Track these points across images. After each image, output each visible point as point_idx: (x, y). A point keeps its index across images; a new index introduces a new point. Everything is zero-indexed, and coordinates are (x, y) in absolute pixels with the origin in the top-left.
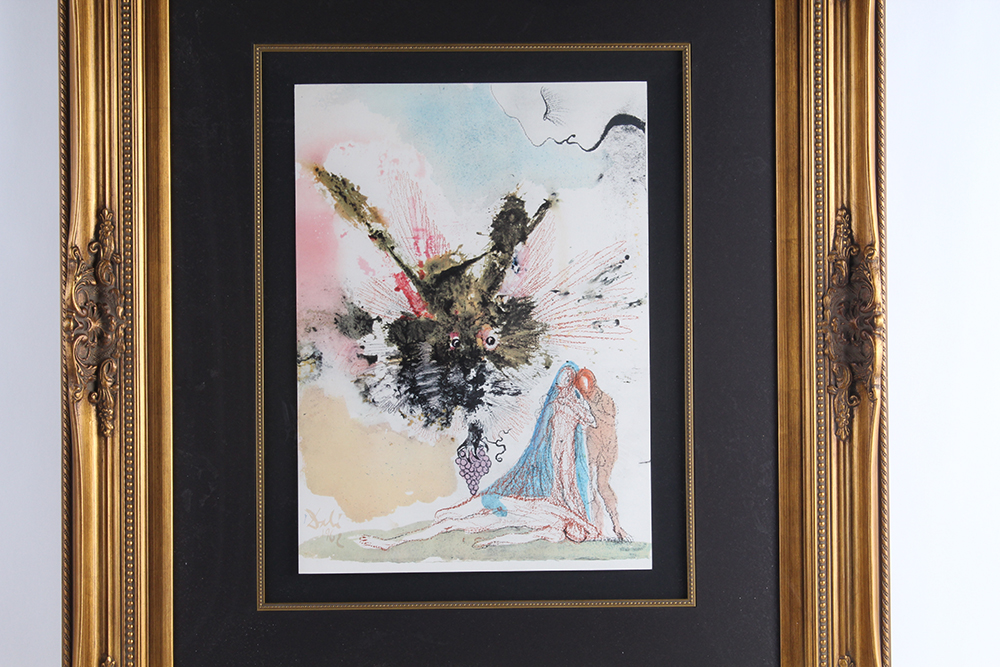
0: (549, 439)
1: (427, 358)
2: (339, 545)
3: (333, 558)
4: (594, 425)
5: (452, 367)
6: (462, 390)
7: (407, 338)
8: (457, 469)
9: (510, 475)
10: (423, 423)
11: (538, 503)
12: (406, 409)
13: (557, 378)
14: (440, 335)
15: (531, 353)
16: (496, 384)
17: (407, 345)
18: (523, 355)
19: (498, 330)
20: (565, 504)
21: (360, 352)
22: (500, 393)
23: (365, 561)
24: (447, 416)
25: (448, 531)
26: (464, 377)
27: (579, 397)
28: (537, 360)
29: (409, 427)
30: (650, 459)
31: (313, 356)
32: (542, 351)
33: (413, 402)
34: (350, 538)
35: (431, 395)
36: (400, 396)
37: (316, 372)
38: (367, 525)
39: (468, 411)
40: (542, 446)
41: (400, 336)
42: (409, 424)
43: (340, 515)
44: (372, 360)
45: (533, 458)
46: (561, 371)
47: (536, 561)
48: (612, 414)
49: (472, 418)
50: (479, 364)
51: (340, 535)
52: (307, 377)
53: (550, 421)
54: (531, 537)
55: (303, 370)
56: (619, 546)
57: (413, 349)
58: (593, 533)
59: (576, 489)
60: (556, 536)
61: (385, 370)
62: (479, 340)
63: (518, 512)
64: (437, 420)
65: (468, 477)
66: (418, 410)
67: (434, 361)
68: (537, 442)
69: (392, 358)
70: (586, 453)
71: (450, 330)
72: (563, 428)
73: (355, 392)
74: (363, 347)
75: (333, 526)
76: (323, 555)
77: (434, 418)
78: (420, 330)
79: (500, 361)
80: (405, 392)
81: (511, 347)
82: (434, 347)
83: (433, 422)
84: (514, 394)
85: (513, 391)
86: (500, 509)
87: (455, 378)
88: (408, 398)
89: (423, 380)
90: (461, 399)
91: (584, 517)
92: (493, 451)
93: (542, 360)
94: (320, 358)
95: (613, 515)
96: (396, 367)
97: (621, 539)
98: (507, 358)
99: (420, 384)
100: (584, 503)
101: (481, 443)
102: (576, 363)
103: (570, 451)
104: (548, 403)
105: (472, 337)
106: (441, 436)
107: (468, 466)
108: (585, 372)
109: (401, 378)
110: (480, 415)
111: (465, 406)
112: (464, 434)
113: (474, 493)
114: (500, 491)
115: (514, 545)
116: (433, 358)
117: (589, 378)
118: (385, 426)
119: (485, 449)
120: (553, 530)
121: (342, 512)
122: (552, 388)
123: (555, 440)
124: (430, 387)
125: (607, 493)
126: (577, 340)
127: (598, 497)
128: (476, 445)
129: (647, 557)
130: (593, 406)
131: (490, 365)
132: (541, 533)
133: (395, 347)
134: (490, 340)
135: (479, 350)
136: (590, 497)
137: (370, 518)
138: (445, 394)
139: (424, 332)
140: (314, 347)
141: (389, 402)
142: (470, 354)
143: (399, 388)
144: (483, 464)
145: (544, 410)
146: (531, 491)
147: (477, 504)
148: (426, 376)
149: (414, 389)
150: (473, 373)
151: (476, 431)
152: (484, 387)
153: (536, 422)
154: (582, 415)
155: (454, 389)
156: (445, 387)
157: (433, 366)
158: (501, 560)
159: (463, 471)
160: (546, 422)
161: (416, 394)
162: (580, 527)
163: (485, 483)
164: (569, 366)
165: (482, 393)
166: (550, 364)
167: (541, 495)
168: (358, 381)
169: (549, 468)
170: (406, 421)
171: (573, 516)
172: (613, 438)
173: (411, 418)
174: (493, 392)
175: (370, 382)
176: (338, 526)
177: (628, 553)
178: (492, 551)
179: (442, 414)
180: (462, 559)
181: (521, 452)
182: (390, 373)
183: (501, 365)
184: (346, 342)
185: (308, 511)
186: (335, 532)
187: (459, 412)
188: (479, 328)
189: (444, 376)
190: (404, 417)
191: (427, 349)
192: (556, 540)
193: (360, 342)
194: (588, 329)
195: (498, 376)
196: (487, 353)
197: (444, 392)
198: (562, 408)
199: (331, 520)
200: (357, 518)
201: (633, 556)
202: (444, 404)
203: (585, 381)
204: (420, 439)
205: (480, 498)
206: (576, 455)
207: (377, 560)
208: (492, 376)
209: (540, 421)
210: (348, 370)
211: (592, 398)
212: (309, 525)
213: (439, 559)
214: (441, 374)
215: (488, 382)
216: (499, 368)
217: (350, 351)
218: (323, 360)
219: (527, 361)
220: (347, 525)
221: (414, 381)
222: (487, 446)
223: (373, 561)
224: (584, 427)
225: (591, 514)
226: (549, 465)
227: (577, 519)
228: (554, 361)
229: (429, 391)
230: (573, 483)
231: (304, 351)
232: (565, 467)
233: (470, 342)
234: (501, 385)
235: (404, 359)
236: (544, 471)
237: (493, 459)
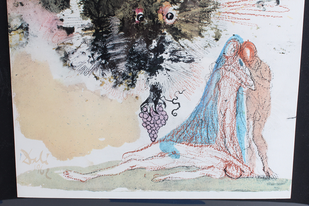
0: (216, 98)
1: (116, 30)
2: (47, 177)
3: (43, 187)
4: (253, 88)
5: (137, 38)
6: (145, 57)
7: (99, 13)
8: (141, 121)
9: (183, 127)
10: (113, 84)
11: (205, 149)
12: (98, 73)
13: (224, 49)
14: (127, 11)
15: (204, 28)
16: (173, 52)
17: (99, 18)
18: (197, 29)
19: (176, 7)
20: (226, 150)
21: (60, 24)
22: (176, 61)
23: (68, 189)
24: (133, 79)
25: (132, 169)
26: (147, 47)
27: (242, 65)
28: (209, 33)
29: (102, 87)
30: (295, 115)
31: (21, 27)
32: (213, 26)
33: (104, 67)
34: (56, 172)
35: (119, 61)
36: (94, 61)
37: (24, 40)
38: (68, 163)
39: (150, 75)
40: (210, 104)
41: (93, 10)
42: (101, 85)
43: (48, 155)
44: (70, 31)
45: (202, 114)
46: (228, 43)
47: (201, 192)
48: (268, 79)
49: (153, 80)
50: (160, 36)
51: (48, 170)
52: (17, 45)
53: (218, 84)
54: (198, 174)
55: (14, 38)
56: (267, 181)
57: (104, 22)
58: (247, 172)
59: (236, 138)
60: (218, 173)
61: (81, 40)
62: (160, 16)
63: (189, 156)
64: (124, 82)
65: (149, 127)
66: (109, 74)
67: (122, 33)
68: (206, 101)
69: (86, 29)
70: (245, 110)
71: (135, 6)
72: (227, 90)
73: (56, 58)
74: (62, 20)
75: (43, 162)
76: (36, 184)
77: (121, 80)
78: (110, 6)
79: (177, 34)
80: (98, 59)
81: (187, 22)
82: (122, 20)
83: (121, 83)
84: (188, 62)
85: (187, 59)
86: (174, 153)
87: (139, 47)
88: (100, 63)
89: (113, 48)
90: (144, 65)
91: (240, 160)
92: (170, 107)
93: (213, 33)
94: (27, 29)
95: (263, 159)
96: (90, 37)
97: (268, 177)
98: (183, 31)
99: (110, 52)
100: (241, 150)
101: (160, 101)
102: (241, 36)
103: (232, 108)
104: (217, 69)
105: (154, 12)
106: (127, 95)
107: (149, 119)
108: (248, 44)
109: (94, 47)
110: (160, 78)
111: (147, 71)
112: (146, 94)
113: (154, 140)
114: (175, 139)
115: (184, 180)
116: (121, 29)
117: (251, 50)
118: (81, 86)
119: (163, 106)
120: (216, 170)
121: (49, 152)
122: (220, 58)
123: (220, 99)
124: (118, 54)
125: (260, 142)
126: (243, 17)
127: (253, 145)
128: (156, 103)
129: (287, 190)
130: (253, 72)
131: (169, 37)
132: (206, 172)
133: (89, 21)
134: (169, 15)
135: (160, 24)
136: (246, 145)
137: (71, 157)
138: (131, 60)
139: (113, 7)
140: (22, 20)
141: (85, 67)
142: (153, 27)
143: (93, 55)
144: (162, 118)
145: (212, 75)
146: (199, 140)
147: (156, 149)
148: (115, 45)
149: (105, 56)
150: (154, 44)
151: (156, 91)
152: (164, 55)
153: (205, 84)
154: (244, 80)
155: (139, 57)
156: (131, 55)
157: (121, 37)
158: (174, 190)
159: (145, 123)
160: (214, 85)
161: (107, 59)
162: (237, 167)
163: (163, 132)
164: (235, 39)
165: (162, 60)
166: (219, 37)
167: (208, 142)
168: (58, 49)
169: (215, 122)
170: (99, 82)
171: (232, 159)
172: (268, 99)
173: (103, 79)
174: (171, 59)
175: (68, 49)
176: (46, 162)
177: (273, 186)
178: (166, 184)
179: (129, 77)
180: (143, 189)
181: (192, 109)
182: (85, 42)
183: (178, 36)
184: (48, 15)
185: (22, 151)
186: (44, 167)
187: (142, 76)
188: (161, 5)
189: (131, 45)
190: (97, 78)
191: (116, 22)
192: (218, 176)
193: (59, 15)
194: (253, 8)
195: (176, 47)
196: (167, 27)
197: (130, 59)
198: (227, 73)
199: (40, 158)
200: (61, 157)
201: (276, 189)
202: (130, 69)
203: (248, 52)
204: (110, 97)
205: (159, 144)
206: (237, 112)
207: (77, 189)
208: (170, 46)
209: (209, 84)
210: (50, 39)
211: (253, 66)
212: (24, 161)
213: (126, 189)
214: (128, 43)
215: (167, 51)
216: (176, 39)
217: (52, 23)
218: (29, 31)
219: (200, 34)
220: (53, 163)
221: (105, 49)
222: (164, 104)
223: (74, 189)
224: (245, 89)
225: (246, 157)
226: (215, 119)
227: (235, 161)
228: (223, 34)
229: (118, 57)
230: (233, 134)
231: (14, 23)
232: (228, 121)
233: (153, 17)
234: (178, 54)
235: (97, 31)
236: (210, 123)
237: (169, 114)
